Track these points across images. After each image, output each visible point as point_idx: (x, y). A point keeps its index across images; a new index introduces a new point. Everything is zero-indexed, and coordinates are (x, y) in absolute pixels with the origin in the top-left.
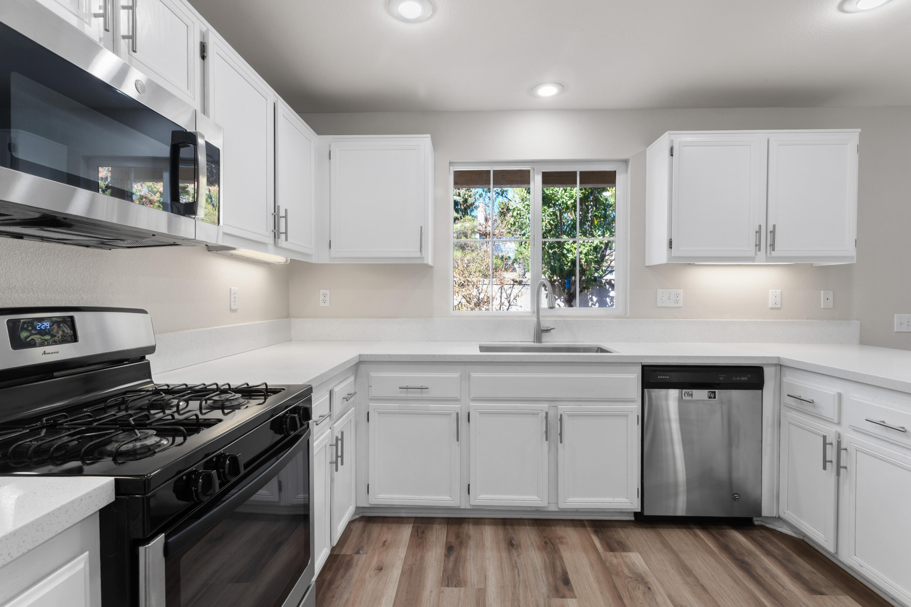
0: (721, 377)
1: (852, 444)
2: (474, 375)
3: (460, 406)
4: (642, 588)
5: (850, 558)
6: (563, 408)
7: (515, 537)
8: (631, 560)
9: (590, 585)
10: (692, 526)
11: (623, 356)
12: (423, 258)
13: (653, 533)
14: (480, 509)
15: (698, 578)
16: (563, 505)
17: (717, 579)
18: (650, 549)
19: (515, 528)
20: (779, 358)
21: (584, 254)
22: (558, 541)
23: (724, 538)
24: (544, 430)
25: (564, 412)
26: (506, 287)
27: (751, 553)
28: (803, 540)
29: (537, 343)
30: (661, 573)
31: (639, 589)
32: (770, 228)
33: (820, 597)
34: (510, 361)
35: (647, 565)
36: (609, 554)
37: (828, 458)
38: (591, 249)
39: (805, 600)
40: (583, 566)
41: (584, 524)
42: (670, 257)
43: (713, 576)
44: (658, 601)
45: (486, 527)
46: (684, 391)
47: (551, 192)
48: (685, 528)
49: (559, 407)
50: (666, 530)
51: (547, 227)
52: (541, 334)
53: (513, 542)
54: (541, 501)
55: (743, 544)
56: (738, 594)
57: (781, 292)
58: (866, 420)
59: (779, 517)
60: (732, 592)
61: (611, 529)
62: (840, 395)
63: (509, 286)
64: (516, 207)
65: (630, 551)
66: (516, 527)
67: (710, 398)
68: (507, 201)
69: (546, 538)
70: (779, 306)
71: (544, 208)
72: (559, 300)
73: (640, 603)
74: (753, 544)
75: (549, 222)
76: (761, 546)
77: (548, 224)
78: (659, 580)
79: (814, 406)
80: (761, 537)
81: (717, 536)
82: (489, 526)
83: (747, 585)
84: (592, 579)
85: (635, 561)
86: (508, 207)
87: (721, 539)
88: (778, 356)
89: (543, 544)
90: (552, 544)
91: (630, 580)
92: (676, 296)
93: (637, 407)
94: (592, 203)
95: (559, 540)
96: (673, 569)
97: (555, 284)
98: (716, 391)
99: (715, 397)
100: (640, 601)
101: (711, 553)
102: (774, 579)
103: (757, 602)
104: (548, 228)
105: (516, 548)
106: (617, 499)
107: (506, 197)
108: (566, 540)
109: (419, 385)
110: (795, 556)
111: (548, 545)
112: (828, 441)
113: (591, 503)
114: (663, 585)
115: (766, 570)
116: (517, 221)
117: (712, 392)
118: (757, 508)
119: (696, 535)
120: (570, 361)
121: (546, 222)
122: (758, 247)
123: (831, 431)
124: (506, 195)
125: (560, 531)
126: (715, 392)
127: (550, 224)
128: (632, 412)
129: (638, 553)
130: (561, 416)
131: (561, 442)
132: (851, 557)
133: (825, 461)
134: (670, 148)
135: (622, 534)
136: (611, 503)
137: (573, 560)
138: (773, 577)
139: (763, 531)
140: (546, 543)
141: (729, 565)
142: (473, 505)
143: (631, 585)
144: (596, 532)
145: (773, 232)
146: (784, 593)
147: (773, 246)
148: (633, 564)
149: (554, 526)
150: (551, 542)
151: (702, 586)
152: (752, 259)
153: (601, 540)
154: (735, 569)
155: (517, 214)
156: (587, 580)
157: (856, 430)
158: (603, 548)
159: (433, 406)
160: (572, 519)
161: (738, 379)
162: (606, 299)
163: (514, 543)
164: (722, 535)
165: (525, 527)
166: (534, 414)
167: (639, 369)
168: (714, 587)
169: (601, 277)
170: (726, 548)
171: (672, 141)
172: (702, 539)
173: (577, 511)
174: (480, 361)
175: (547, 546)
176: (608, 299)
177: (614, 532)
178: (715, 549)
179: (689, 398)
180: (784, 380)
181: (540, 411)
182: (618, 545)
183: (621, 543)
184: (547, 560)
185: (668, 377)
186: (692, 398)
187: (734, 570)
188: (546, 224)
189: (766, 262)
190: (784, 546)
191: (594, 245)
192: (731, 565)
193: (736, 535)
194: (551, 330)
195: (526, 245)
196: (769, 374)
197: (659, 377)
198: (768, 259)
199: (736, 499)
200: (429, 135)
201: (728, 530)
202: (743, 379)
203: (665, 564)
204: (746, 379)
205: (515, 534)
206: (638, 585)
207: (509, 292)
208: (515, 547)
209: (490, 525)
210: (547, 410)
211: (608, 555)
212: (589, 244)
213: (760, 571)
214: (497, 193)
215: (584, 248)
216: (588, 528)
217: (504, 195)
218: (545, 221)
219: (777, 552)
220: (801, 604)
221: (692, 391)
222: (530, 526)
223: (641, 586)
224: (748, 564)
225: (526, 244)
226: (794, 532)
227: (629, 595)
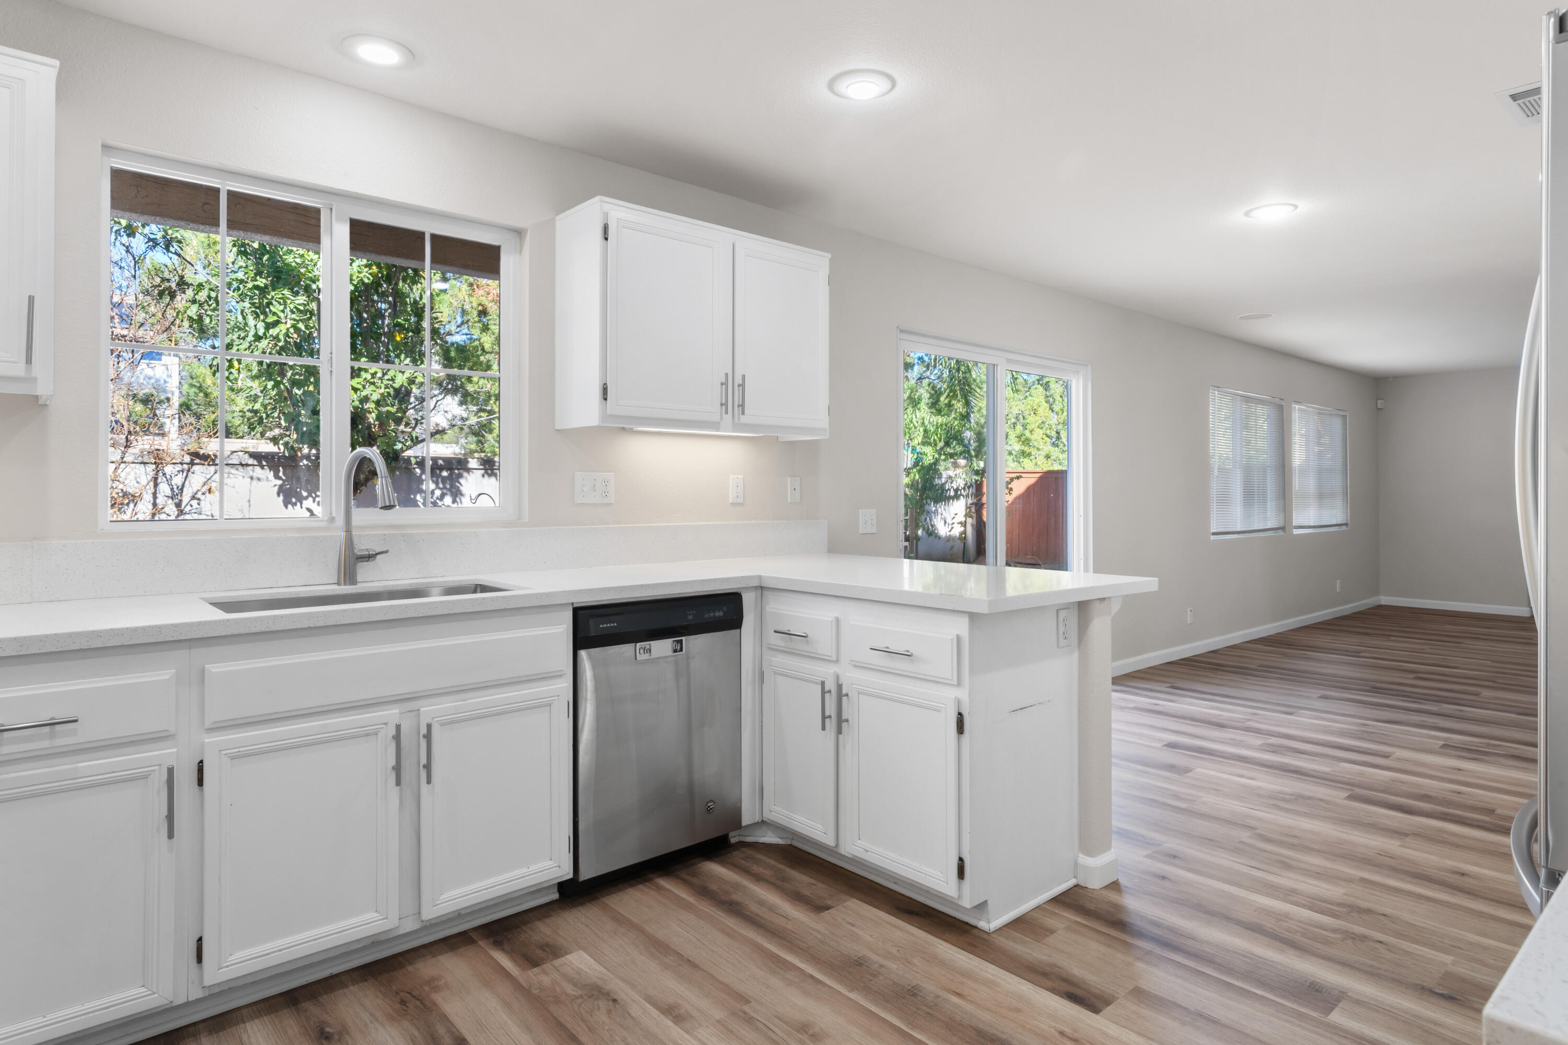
0: (690, 614)
1: (854, 686)
2: (214, 669)
3: (175, 750)
4: (603, 1004)
5: (854, 845)
6: (430, 710)
7: (329, 1018)
8: (573, 969)
9: (514, 1041)
10: (651, 876)
11: (544, 593)
12: (34, 380)
13: (595, 908)
14: (230, 989)
15: (679, 951)
16: (429, 913)
17: (705, 943)
18: (598, 937)
19: (322, 1000)
20: (760, 577)
21: (373, 402)
22: (427, 988)
23: (698, 877)
24: (392, 762)
25: (433, 718)
26: (169, 469)
27: (737, 886)
28: (791, 845)
29: (345, 584)
30: (626, 968)
31: (599, 1009)
32: (738, 380)
33: (828, 913)
34: (312, 625)
35: (600, 964)
36: (533, 973)
37: (827, 714)
38: (389, 393)
39: (813, 924)
40: (492, 1013)
41: (471, 937)
42: (605, 416)
43: (698, 940)
44: (633, 1014)
45: (248, 1025)
46: (638, 644)
47: (298, 260)
48: (640, 883)
49: (422, 709)
50: (614, 896)
51: (289, 337)
52: (355, 565)
53: (328, 1029)
54: (383, 919)
55: (725, 878)
56: (736, 953)
57: (744, 478)
58: (871, 649)
59: (762, 821)
60: (728, 953)
61: (524, 928)
62: (838, 620)
63: (179, 467)
64: (206, 282)
65: (567, 954)
66: (324, 998)
67: (675, 651)
68: (181, 264)
69: (402, 994)
70: (741, 500)
71: (283, 294)
72: (310, 499)
73: (607, 1031)
74: (736, 873)
75: (294, 326)
76: (746, 872)
77: (292, 330)
78: (625, 981)
79: (808, 642)
80: (743, 859)
81: (688, 877)
82: (257, 1021)
83: (745, 933)
84: (515, 1029)
85: (579, 966)
86: (182, 277)
87: (695, 880)
88: (758, 574)
89: (398, 1006)
90: (418, 999)
91: (579, 1001)
92: (604, 485)
93: (566, 684)
94: (390, 299)
95: (430, 985)
96: (641, 954)
97: (301, 464)
98: (683, 638)
99: (681, 650)
100: (606, 1028)
101: (687, 907)
102: (774, 912)
103: (762, 953)
104: (293, 338)
105: (339, 1040)
106: (534, 868)
107: (179, 255)
108: (443, 981)
109: (44, 717)
110: (788, 870)
111: (408, 1005)
112: (827, 689)
113: (487, 889)
114: (633, 986)
115: (762, 903)
116: (208, 315)
117: (677, 641)
118: (734, 818)
119: (660, 888)
120: (446, 613)
121: (289, 325)
122: (724, 407)
123: (826, 672)
124: (179, 249)
125: (426, 968)
126: (682, 640)
127: (297, 330)
128: (558, 696)
129: (581, 951)
130: (429, 727)
131: (429, 781)
132: (856, 844)
133: (824, 717)
134: (602, 225)
135: (544, 930)
136: (523, 877)
137: (469, 1011)
138: (772, 909)
139: (743, 849)
140: (403, 1002)
141: (715, 915)
142: (209, 987)
143: (584, 1008)
144: (498, 944)
145: (742, 386)
146: (789, 926)
147: (742, 406)
148: (577, 973)
149: (411, 964)
150: (413, 996)
151: (689, 961)
152: (715, 425)
153: (511, 953)
154: (723, 918)
155: (209, 297)
156: (507, 1034)
157: (858, 666)
158: (519, 966)
159: (87, 766)
160: (443, 937)
161: (712, 614)
162: (415, 496)
163: (331, 1031)
164: (694, 875)
165: (346, 990)
166: (367, 735)
167: (569, 615)
168: (704, 955)
169: (402, 451)
170: (704, 892)
171: (606, 215)
172: (671, 891)
173: (459, 915)
174: (235, 632)
175: (407, 1007)
176: (418, 497)
177: (530, 932)
178: (691, 900)
179: (646, 656)
180: (768, 610)
181: (381, 726)
182: (544, 950)
183: (548, 945)
184: (416, 1033)
185: (615, 624)
186: (650, 655)
187: (721, 919)
188: (288, 329)
189: (734, 431)
190: (773, 862)
191: (397, 385)
192: (717, 914)
193: (713, 868)
194: (378, 557)
195: (231, 373)
196: (748, 601)
197: (601, 626)
198: (737, 427)
199: (711, 809)
200: (57, 63)
201: (700, 865)
202: (717, 614)
203: (627, 952)
204: (721, 613)
205: (327, 1013)
206: (596, 1002)
207: (178, 480)
208: (336, 1037)
209: (257, 1018)
210: (397, 721)
211: (531, 975)
212: (385, 382)
213: (754, 908)
214: (153, 240)
215: (374, 389)
216: (481, 943)
217: (171, 249)
218: (286, 323)
219: (767, 873)
220: (811, 931)
221: (650, 644)
222: (358, 983)
223: (600, 1003)
224: (738, 904)
225: (232, 370)
226: (780, 838)
227: (587, 1026)
